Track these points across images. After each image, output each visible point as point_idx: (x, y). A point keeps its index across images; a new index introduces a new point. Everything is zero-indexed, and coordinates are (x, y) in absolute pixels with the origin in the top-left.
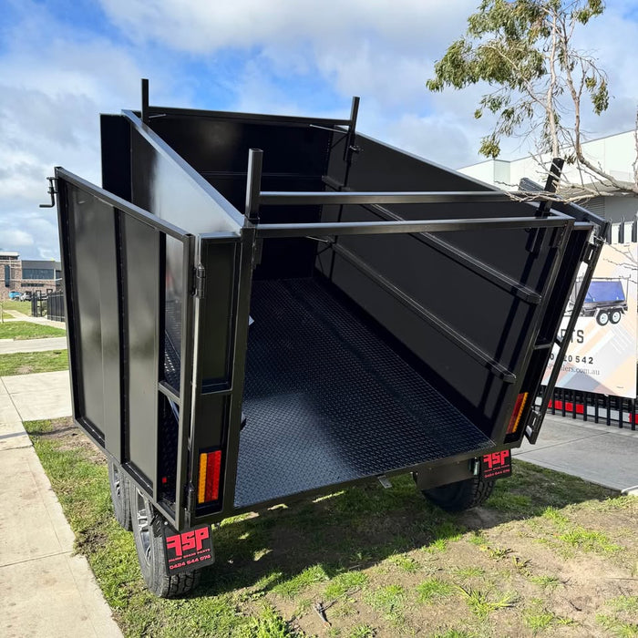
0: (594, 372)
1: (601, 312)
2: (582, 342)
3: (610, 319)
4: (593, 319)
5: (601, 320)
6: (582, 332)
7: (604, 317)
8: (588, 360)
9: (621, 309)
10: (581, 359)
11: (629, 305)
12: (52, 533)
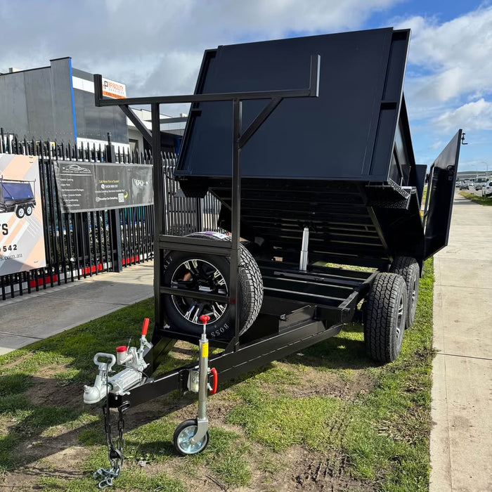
0: (18, 256)
1: (19, 208)
2: (7, 234)
3: (26, 212)
4: (13, 214)
5: (20, 214)
6: (6, 225)
7: (22, 211)
8: (13, 248)
9: (32, 204)
10: (7, 248)
11: (36, 201)
12: (448, 370)
